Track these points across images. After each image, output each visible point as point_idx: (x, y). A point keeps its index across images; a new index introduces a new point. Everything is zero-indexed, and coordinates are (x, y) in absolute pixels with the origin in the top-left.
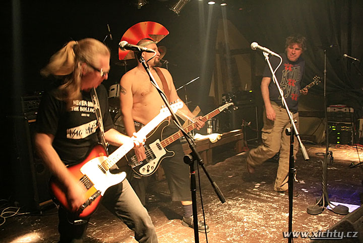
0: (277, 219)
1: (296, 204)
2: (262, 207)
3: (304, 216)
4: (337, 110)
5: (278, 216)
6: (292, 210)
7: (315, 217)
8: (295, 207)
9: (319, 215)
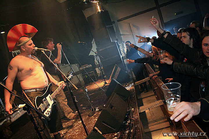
0: (77, 125)
1: (82, 115)
2: (68, 124)
3: (88, 119)
4: (84, 68)
5: (77, 124)
6: (82, 119)
7: (93, 117)
8: (83, 117)
9: (94, 115)
